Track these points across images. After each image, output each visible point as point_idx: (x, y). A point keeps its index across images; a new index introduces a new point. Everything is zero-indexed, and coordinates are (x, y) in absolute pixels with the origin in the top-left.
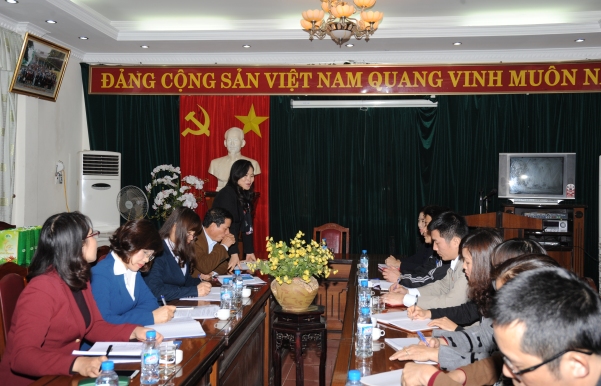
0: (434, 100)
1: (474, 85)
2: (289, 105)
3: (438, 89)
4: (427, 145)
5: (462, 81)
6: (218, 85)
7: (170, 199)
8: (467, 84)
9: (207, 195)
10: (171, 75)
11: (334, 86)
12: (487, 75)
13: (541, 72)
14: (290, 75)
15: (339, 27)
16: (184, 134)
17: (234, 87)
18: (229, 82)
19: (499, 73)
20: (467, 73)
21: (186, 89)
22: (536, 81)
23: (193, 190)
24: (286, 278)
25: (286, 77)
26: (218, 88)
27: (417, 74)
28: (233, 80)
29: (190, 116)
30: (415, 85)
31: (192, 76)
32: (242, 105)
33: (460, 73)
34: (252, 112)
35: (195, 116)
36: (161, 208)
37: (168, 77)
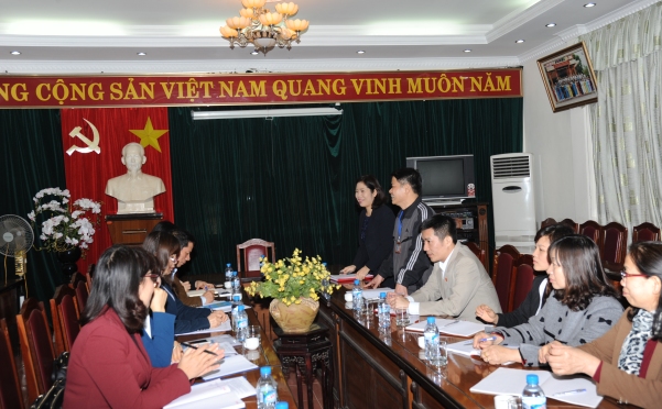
0: (339, 108)
1: (376, 92)
2: (190, 117)
3: (342, 97)
4: (334, 152)
5: (364, 89)
6: (107, 96)
7: (61, 227)
8: (369, 92)
9: (109, 219)
10: (48, 86)
11: (237, 95)
12: (387, 83)
13: (434, 79)
14: (189, 85)
15: (265, 35)
16: (70, 152)
17: (127, 98)
18: (121, 93)
19: (398, 80)
20: (369, 81)
21: (68, 102)
22: (431, 88)
23: (88, 214)
24: (293, 299)
25: (185, 87)
26: (107, 100)
27: (321, 82)
28: (124, 90)
29: (76, 132)
30: (320, 93)
31: (74, 87)
32: (137, 118)
33: (362, 80)
34: (149, 125)
35: (81, 132)
36: (50, 237)
37: (44, 89)
